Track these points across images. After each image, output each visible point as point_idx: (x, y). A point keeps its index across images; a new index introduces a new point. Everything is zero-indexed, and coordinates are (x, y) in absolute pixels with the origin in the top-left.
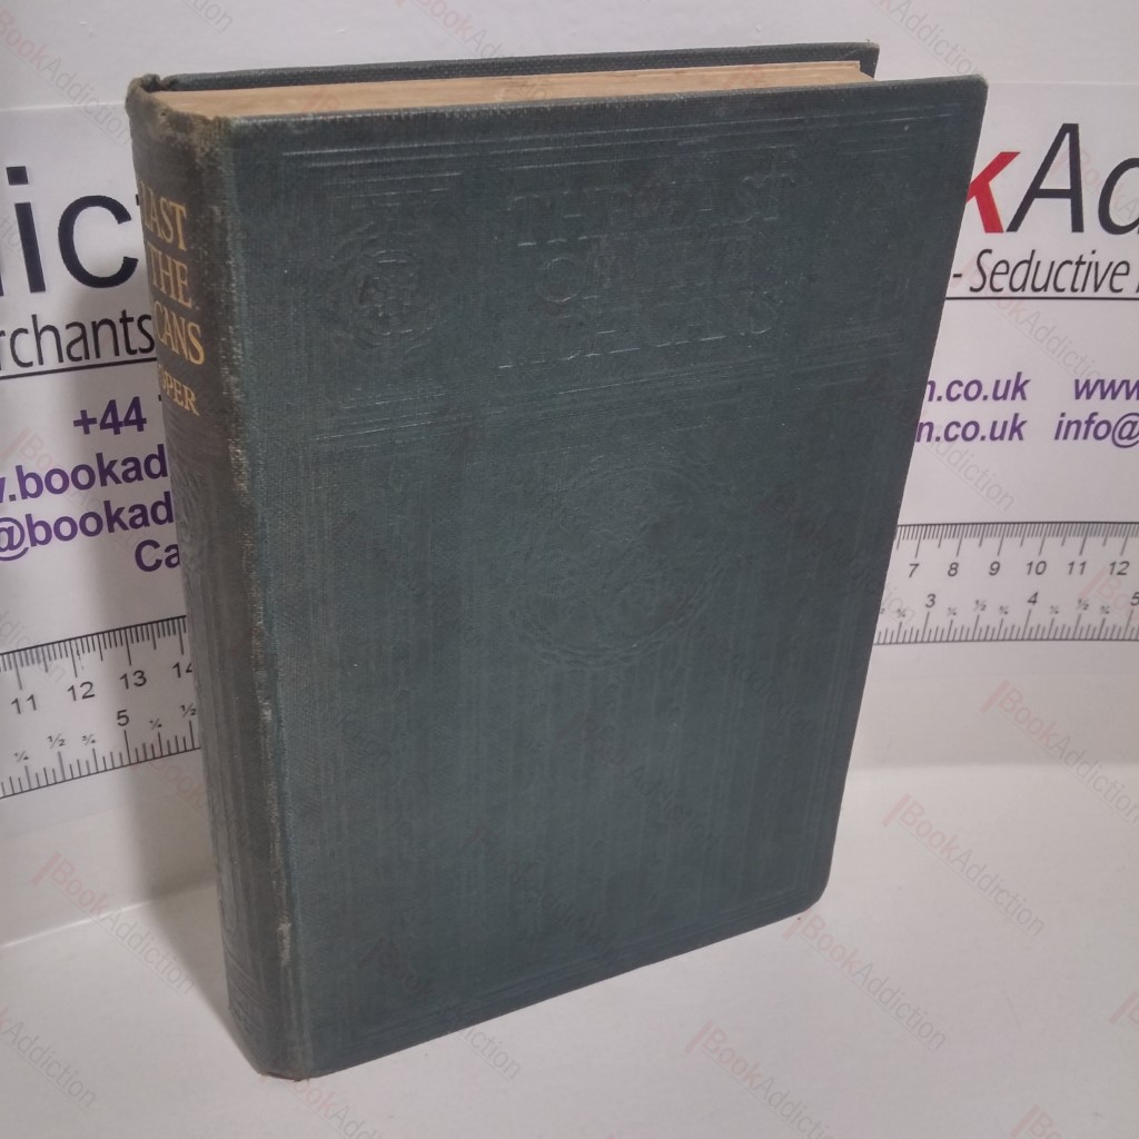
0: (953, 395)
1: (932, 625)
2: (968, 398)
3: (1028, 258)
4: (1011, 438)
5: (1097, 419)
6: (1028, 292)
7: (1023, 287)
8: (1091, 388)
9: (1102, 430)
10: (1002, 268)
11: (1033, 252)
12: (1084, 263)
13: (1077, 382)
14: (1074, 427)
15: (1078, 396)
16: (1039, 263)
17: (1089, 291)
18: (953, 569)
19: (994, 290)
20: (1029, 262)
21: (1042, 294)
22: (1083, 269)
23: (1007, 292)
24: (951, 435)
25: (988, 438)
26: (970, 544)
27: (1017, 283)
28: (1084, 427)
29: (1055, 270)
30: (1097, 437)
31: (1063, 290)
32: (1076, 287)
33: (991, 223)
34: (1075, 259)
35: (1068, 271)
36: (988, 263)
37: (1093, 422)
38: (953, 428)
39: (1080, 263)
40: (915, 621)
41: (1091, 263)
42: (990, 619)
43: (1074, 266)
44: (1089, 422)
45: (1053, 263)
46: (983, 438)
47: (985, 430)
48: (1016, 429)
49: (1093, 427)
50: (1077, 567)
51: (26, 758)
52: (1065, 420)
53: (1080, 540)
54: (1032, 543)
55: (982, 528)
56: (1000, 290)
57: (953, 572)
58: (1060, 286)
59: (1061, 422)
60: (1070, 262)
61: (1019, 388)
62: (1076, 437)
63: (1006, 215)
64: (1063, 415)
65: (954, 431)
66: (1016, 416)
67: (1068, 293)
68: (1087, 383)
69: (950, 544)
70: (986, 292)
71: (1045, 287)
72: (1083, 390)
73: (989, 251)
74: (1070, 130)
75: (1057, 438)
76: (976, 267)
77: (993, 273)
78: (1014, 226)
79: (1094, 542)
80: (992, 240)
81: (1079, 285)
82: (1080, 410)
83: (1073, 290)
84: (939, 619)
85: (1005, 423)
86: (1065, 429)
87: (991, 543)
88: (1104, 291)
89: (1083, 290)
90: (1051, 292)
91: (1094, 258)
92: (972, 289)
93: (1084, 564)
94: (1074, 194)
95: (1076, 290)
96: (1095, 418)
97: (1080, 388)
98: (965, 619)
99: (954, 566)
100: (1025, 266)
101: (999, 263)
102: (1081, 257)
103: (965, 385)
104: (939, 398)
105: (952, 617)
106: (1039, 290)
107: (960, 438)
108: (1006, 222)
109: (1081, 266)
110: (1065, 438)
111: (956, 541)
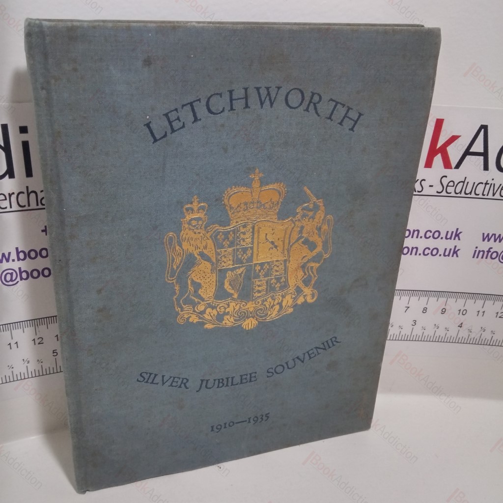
0: (427, 236)
1: (414, 333)
2: (434, 238)
3: (463, 180)
4: (453, 256)
5: (492, 250)
6: (463, 195)
7: (461, 192)
8: (490, 237)
9: (494, 255)
10: (451, 184)
11: (466, 178)
12: (488, 184)
13: (483, 234)
14: (481, 253)
15: (484, 240)
16: (468, 183)
17: (490, 196)
18: (425, 310)
19: (447, 193)
20: (464, 182)
21: (469, 196)
22: (488, 186)
23: (453, 194)
24: (426, 253)
25: (442, 255)
26: (433, 300)
27: (458, 191)
28: (486, 253)
29: (475, 186)
30: (492, 258)
31: (478, 195)
32: (484, 194)
33: (447, 164)
34: (485, 182)
35: (481, 187)
36: (445, 181)
37: (490, 252)
38: (427, 250)
39: (486, 184)
40: (407, 331)
41: (491, 184)
42: (441, 332)
43: (484, 185)
44: (488, 251)
45: (474, 183)
46: (440, 255)
47: (441, 252)
48: (455, 252)
49: (490, 254)
50: (481, 313)
51: (13, 368)
52: (478, 250)
53: (483, 301)
54: (461, 301)
55: (439, 294)
56: (450, 193)
57: (424, 311)
58: (477, 193)
59: (476, 251)
60: (482, 183)
61: (457, 235)
62: (482, 257)
63: (454, 161)
64: (477, 248)
65: (427, 251)
66: (456, 246)
67: (481, 196)
68: (488, 235)
69: (424, 299)
70: (444, 193)
71: (470, 193)
72: (486, 238)
73: (446, 177)
74: (484, 128)
75: (473, 257)
76: (440, 183)
77: (447, 186)
78: (457, 167)
79: (489, 303)
80: (447, 172)
81: (486, 193)
82: (485, 246)
83: (483, 195)
84: (418, 331)
85: (451, 249)
86: (477, 254)
87: (442, 300)
88: (497, 196)
89: (487, 195)
90: (473, 195)
91: (493, 182)
92: (437, 192)
93: (484, 312)
94: (485, 154)
95: (484, 195)
96: (491, 250)
97: (485, 237)
98: (429, 332)
99: (425, 309)
100: (462, 184)
101: (450, 182)
102: (487, 181)
103: (433, 232)
104: (421, 237)
105: (424, 330)
106: (468, 194)
107: (430, 254)
108: (454, 165)
109: (487, 185)
110: (477, 257)
111: (427, 298)
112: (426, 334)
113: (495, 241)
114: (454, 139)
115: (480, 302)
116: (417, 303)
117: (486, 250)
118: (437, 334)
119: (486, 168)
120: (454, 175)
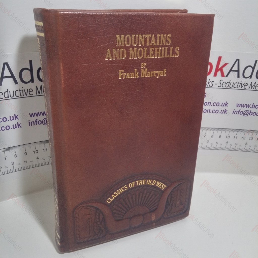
112: (213, 146)
113: (242, 107)
114: (226, 64)
115: (235, 133)
116: (209, 133)
117: (238, 110)
118: (217, 146)
119: (238, 76)
120: (225, 79)
